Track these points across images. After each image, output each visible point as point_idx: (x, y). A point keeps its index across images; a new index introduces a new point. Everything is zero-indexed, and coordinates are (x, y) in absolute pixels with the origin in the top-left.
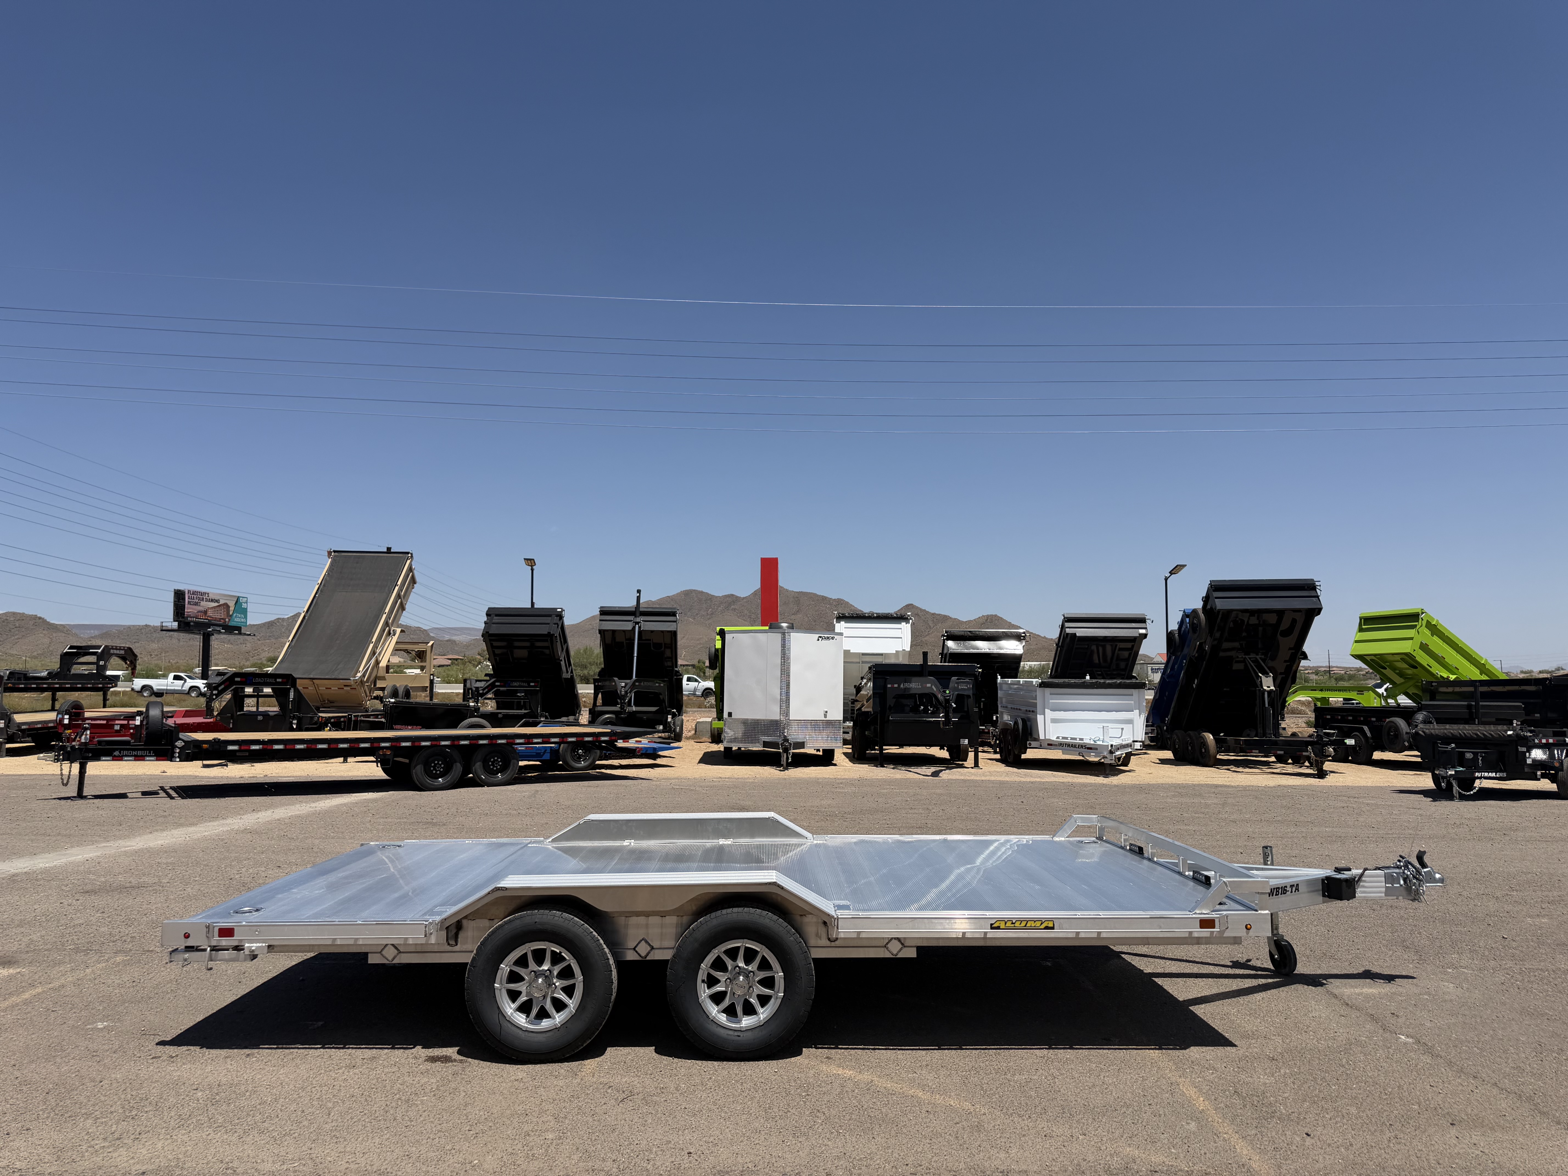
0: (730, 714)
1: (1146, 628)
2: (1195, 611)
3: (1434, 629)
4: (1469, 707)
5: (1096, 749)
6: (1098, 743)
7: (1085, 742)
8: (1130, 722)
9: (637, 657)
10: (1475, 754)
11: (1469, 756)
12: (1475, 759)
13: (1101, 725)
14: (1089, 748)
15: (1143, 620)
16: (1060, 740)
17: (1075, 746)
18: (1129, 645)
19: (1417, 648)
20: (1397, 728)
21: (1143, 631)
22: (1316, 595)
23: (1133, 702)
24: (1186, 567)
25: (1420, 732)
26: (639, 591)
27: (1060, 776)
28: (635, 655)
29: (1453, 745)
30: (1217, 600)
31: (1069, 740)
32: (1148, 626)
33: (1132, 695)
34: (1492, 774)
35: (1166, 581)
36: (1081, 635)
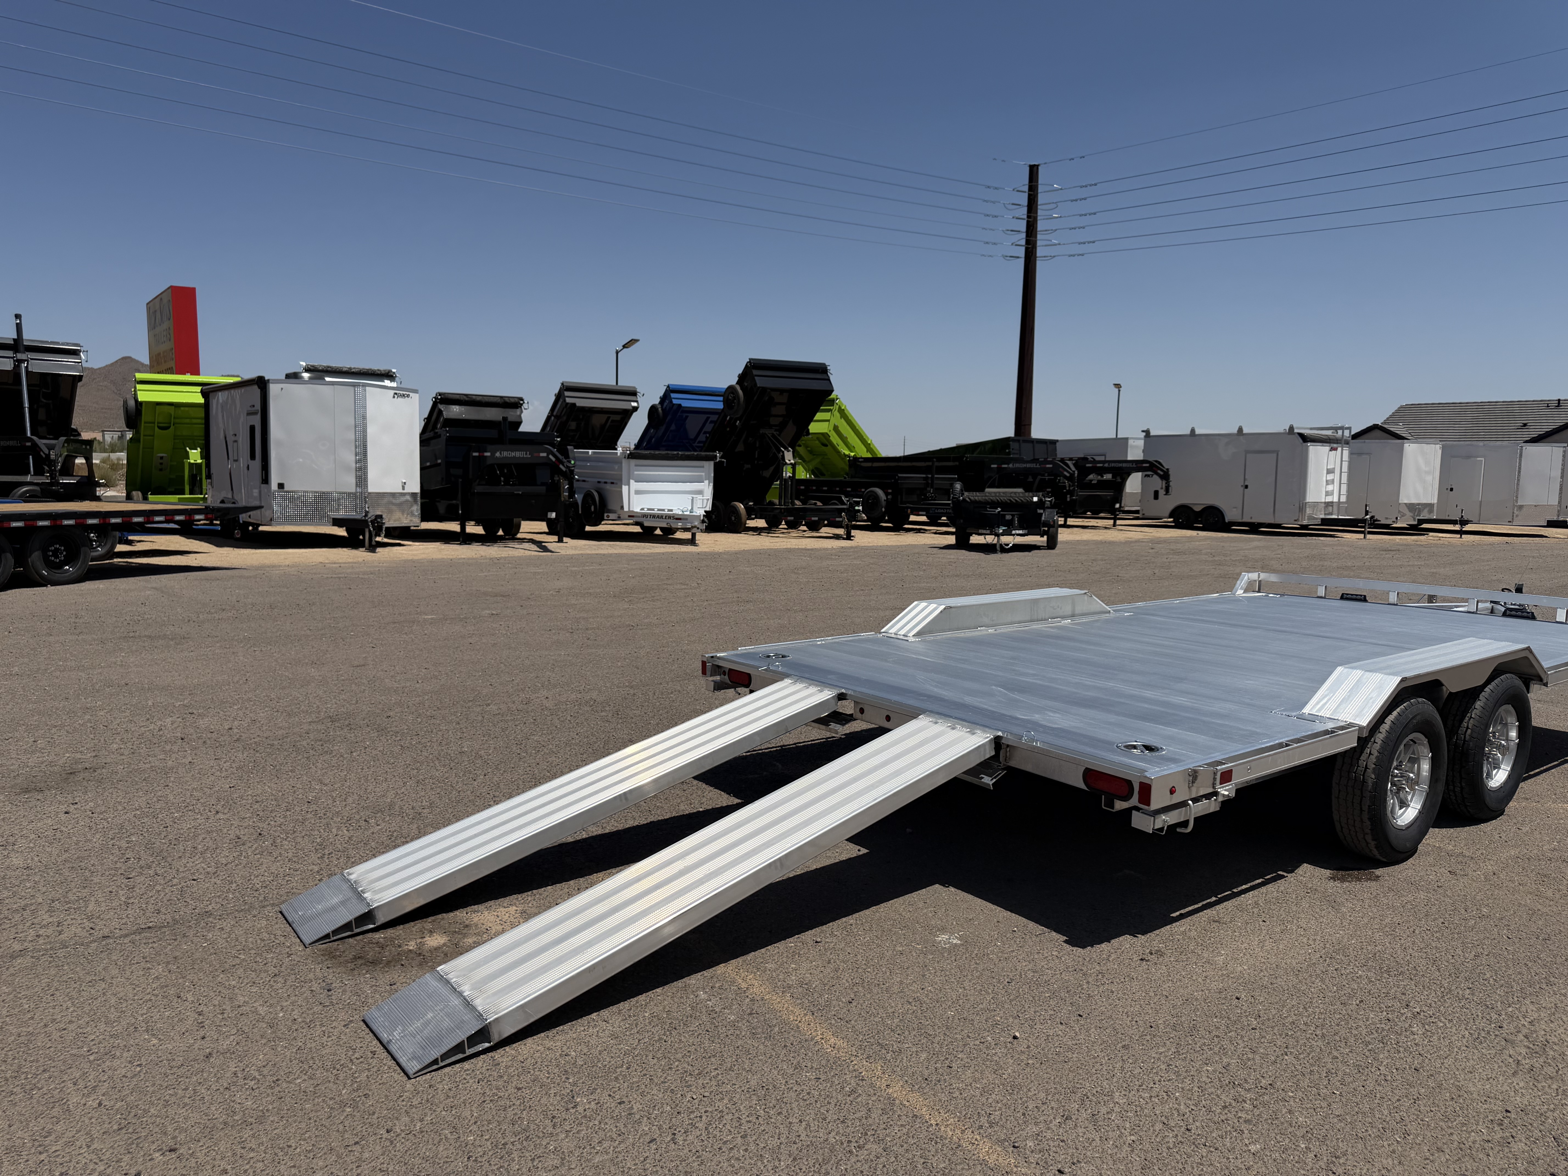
0: (281, 486)
1: (637, 401)
2: (731, 388)
3: (843, 414)
4: (926, 479)
5: (686, 519)
6: (685, 513)
7: (674, 512)
9: (30, 408)
10: (1013, 515)
11: (1008, 517)
12: (1012, 520)
14: (677, 519)
15: (633, 393)
16: (646, 511)
17: (662, 517)
19: (832, 429)
20: (876, 497)
21: (634, 404)
22: (827, 378)
23: (703, 474)
24: (638, 343)
25: (967, 499)
26: (18, 316)
28: (27, 405)
29: (999, 509)
30: (756, 378)
31: (656, 512)
32: (639, 399)
33: (703, 467)
34: (1021, 532)
35: (617, 352)
36: (574, 404)
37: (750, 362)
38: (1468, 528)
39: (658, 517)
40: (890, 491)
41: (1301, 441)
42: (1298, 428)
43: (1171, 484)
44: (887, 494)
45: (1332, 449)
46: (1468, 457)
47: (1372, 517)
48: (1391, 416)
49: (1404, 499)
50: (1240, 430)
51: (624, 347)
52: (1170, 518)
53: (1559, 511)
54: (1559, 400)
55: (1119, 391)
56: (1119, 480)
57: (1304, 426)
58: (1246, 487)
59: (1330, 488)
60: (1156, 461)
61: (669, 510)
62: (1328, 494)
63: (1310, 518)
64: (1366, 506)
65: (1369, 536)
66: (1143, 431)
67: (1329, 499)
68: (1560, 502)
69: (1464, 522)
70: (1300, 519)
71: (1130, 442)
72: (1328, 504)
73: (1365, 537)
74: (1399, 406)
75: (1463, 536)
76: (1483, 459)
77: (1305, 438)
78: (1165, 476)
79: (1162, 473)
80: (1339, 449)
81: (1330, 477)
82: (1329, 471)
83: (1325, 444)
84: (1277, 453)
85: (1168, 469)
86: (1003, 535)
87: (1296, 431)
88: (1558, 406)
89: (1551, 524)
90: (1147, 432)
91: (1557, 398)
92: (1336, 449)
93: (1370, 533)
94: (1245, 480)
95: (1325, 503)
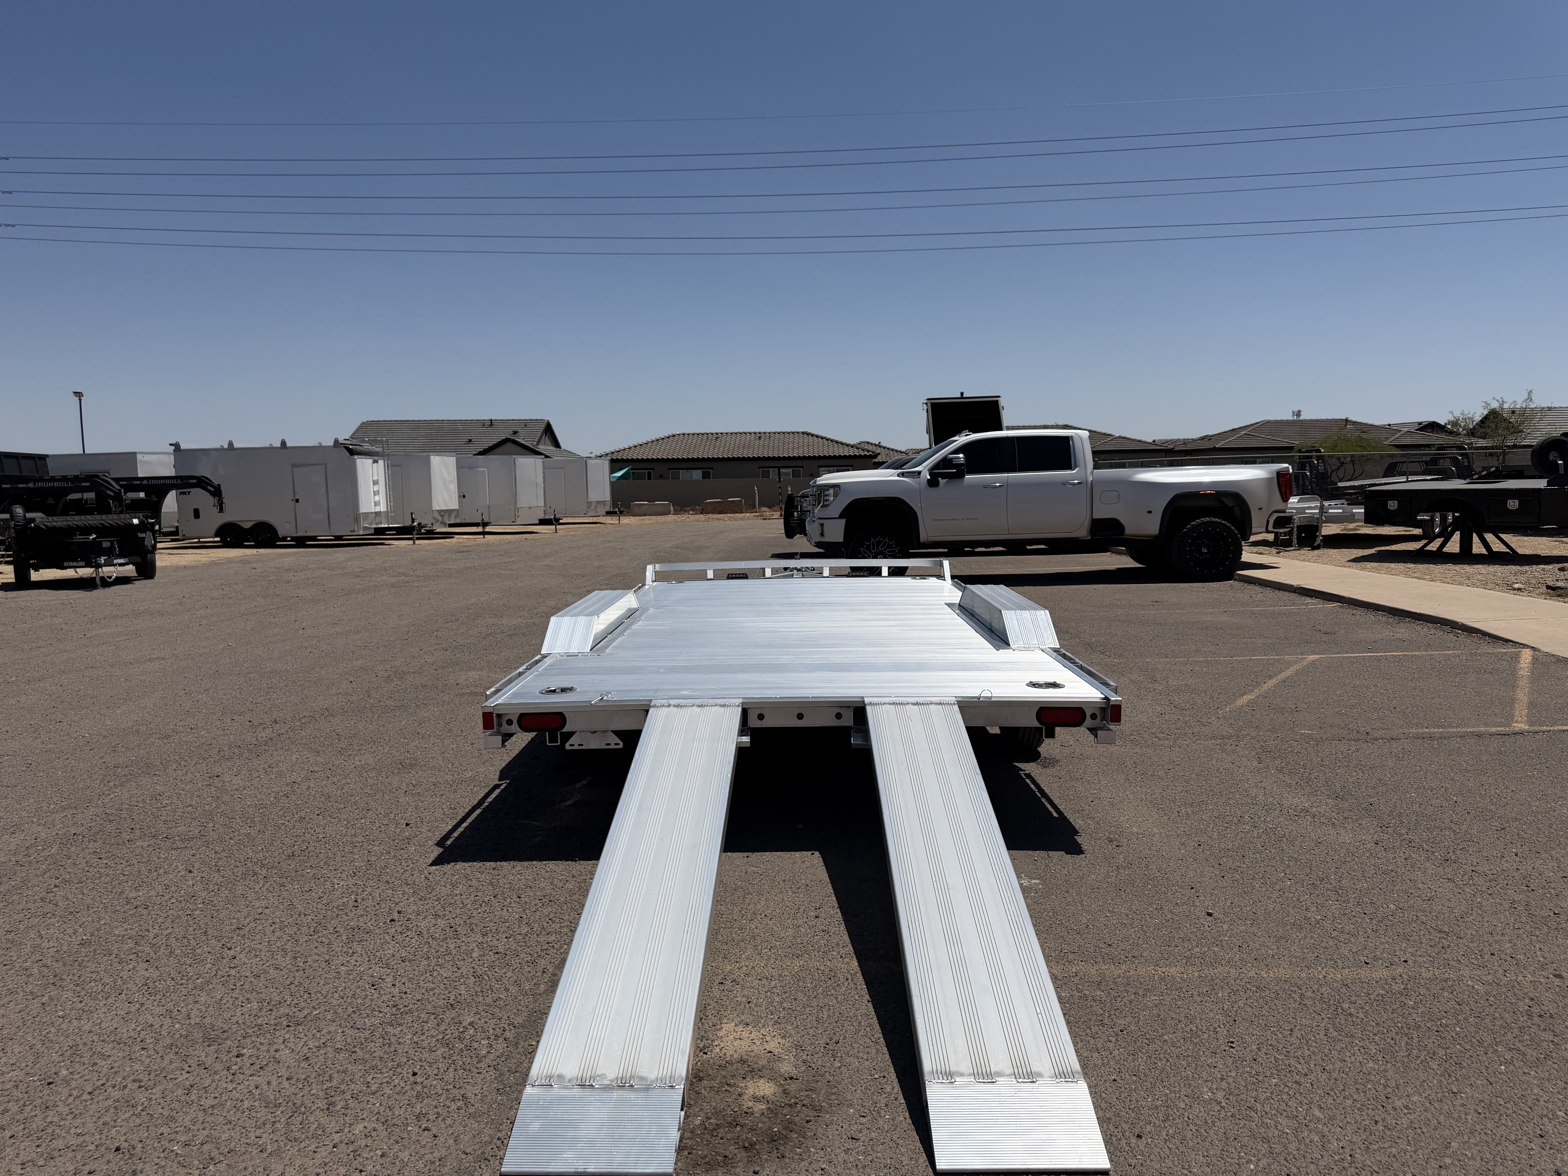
10: (115, 542)
11: (106, 545)
12: (112, 547)
29: (94, 536)
34: (121, 561)
38: (488, 529)
41: (348, 454)
42: (342, 440)
43: (224, 500)
45: (376, 462)
46: (471, 468)
47: (419, 524)
48: (356, 432)
49: (436, 507)
50: (283, 443)
52: (216, 536)
53: (544, 511)
54: (491, 420)
55: (80, 400)
56: (154, 499)
57: (344, 436)
58: (297, 501)
59: (376, 499)
60: (203, 477)
62: (376, 504)
63: (365, 528)
65: (417, 542)
66: (171, 445)
67: (377, 509)
68: (545, 504)
69: (485, 525)
70: (356, 529)
71: (139, 457)
72: (378, 514)
73: (414, 543)
74: (361, 422)
75: (486, 536)
76: (486, 469)
77: (350, 451)
78: (217, 492)
79: (212, 489)
80: (378, 462)
81: (376, 488)
82: (375, 483)
83: (368, 457)
84: (326, 465)
85: (219, 485)
86: (105, 566)
87: (341, 443)
88: (491, 425)
89: (543, 522)
90: (177, 446)
91: (490, 418)
93: (418, 539)
94: (294, 493)
95: (376, 513)
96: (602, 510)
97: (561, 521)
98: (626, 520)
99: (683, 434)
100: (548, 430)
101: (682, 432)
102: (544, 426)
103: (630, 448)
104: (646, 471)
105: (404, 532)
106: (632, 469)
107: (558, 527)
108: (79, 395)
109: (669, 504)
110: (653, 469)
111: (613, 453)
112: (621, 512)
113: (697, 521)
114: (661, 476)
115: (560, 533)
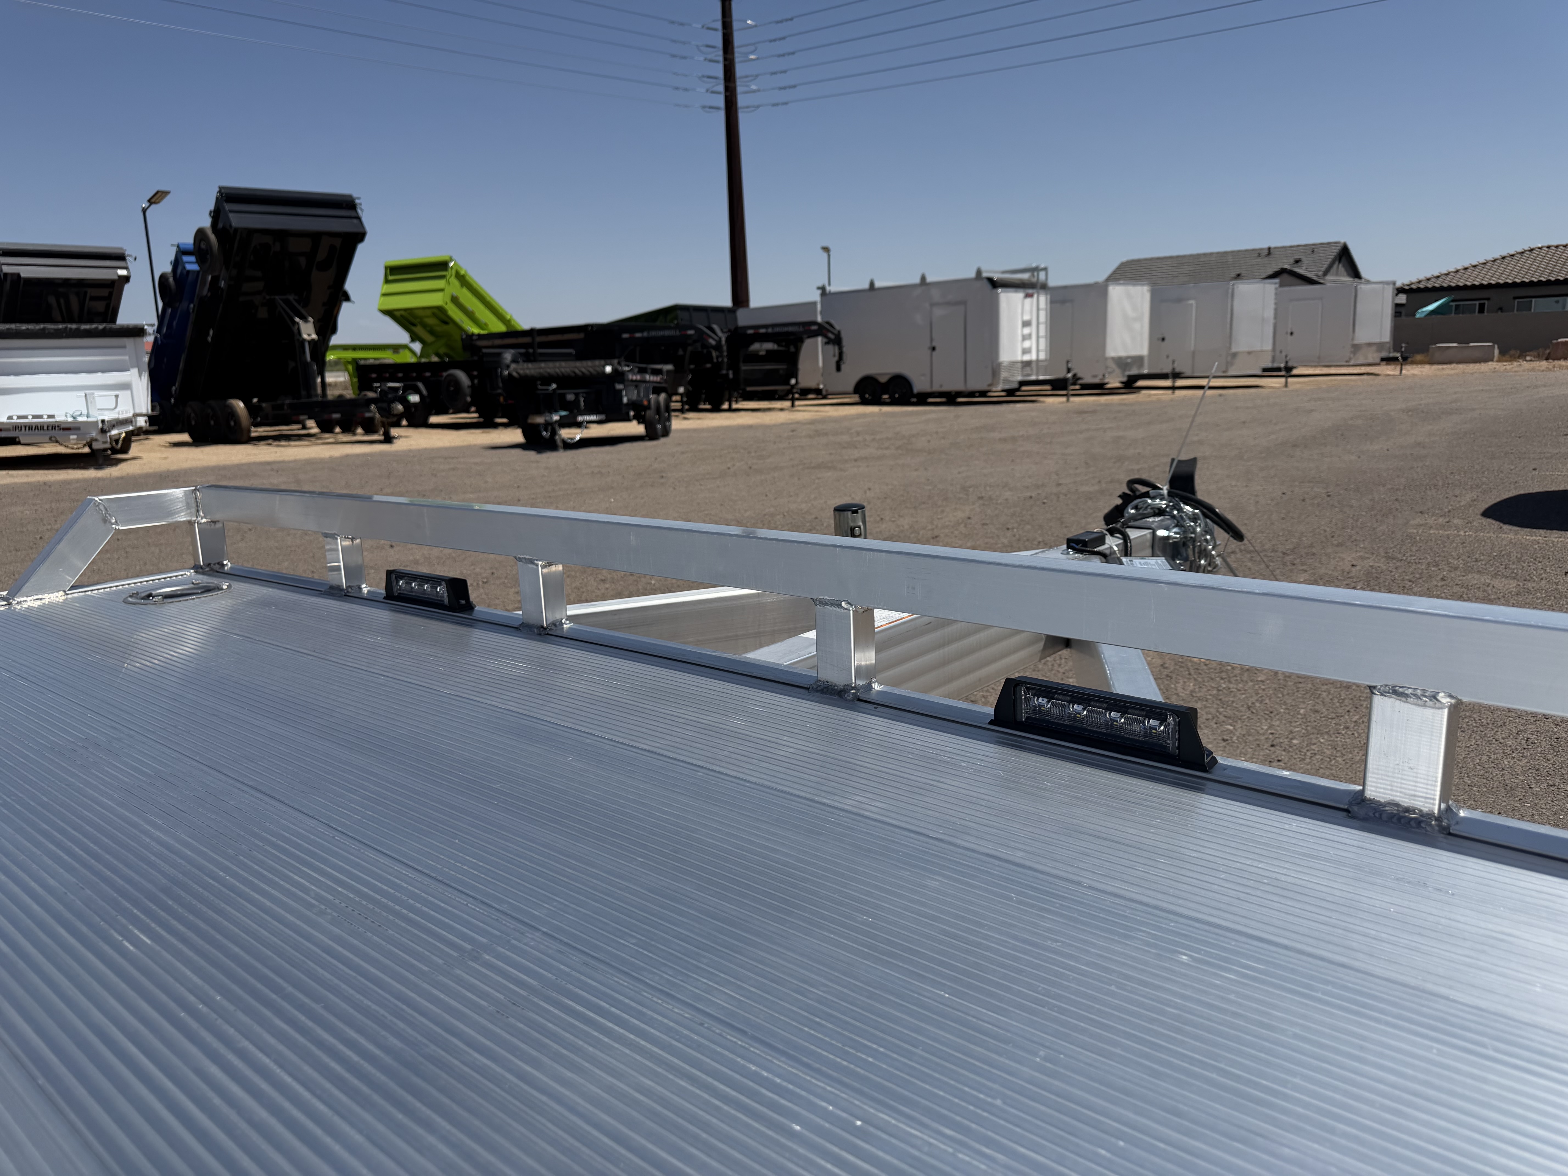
1: (126, 268)
2: (201, 232)
3: (463, 280)
5: (78, 429)
6: (80, 419)
7: (57, 419)
8: (126, 386)
10: (577, 395)
11: (570, 397)
12: (577, 400)
13: (82, 394)
14: (64, 429)
15: (120, 257)
16: (15, 420)
17: (42, 428)
18: (104, 292)
19: (448, 299)
20: (456, 382)
21: (123, 272)
22: (356, 214)
23: (127, 358)
24: (168, 195)
25: (515, 374)
27: (22, 476)
29: (554, 386)
30: (231, 215)
31: (30, 420)
32: (130, 265)
33: (124, 347)
35: (144, 211)
36: (19, 275)
37: (219, 192)
38: (1180, 382)
39: (37, 428)
40: (475, 373)
41: (990, 287)
42: (987, 272)
43: (845, 350)
44: (471, 377)
45: (1027, 296)
46: (1179, 301)
47: (1075, 375)
49: (1111, 352)
50: (923, 278)
51: (151, 201)
52: (856, 392)
53: (1270, 357)
54: (1270, 248)
55: (829, 255)
56: (791, 350)
57: (995, 269)
58: (934, 349)
59: (1027, 344)
60: (828, 321)
61: (50, 417)
62: (1026, 351)
63: (1005, 382)
64: (1068, 362)
65: (1072, 399)
66: (819, 287)
67: (1026, 358)
68: (1274, 347)
69: (1176, 377)
70: (996, 382)
72: (1028, 364)
73: (1068, 400)
75: (1172, 391)
76: (1194, 301)
77: (994, 284)
78: (837, 340)
79: (833, 337)
80: (1035, 296)
81: (1027, 331)
82: (1026, 324)
83: (1019, 290)
84: (965, 304)
85: (840, 332)
87: (985, 275)
88: (1269, 255)
89: (1266, 374)
90: (824, 289)
91: (1267, 246)
92: (1031, 296)
93: (1073, 395)
94: (932, 340)
95: (1022, 362)
96: (1375, 356)
97: (1295, 372)
98: (1410, 370)
99: (1548, 247)
100: (1344, 256)
101: (1546, 244)
102: (1336, 250)
103: (1457, 271)
104: (1477, 303)
105: (1059, 385)
106: (1453, 301)
107: (1290, 380)
108: (826, 249)
109: (1493, 347)
110: (1488, 299)
111: (1428, 279)
112: (1405, 359)
113: (1533, 369)
114: (1501, 309)
115: (1291, 387)
